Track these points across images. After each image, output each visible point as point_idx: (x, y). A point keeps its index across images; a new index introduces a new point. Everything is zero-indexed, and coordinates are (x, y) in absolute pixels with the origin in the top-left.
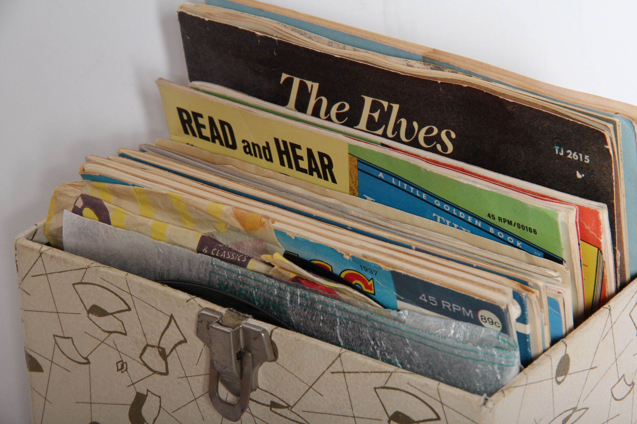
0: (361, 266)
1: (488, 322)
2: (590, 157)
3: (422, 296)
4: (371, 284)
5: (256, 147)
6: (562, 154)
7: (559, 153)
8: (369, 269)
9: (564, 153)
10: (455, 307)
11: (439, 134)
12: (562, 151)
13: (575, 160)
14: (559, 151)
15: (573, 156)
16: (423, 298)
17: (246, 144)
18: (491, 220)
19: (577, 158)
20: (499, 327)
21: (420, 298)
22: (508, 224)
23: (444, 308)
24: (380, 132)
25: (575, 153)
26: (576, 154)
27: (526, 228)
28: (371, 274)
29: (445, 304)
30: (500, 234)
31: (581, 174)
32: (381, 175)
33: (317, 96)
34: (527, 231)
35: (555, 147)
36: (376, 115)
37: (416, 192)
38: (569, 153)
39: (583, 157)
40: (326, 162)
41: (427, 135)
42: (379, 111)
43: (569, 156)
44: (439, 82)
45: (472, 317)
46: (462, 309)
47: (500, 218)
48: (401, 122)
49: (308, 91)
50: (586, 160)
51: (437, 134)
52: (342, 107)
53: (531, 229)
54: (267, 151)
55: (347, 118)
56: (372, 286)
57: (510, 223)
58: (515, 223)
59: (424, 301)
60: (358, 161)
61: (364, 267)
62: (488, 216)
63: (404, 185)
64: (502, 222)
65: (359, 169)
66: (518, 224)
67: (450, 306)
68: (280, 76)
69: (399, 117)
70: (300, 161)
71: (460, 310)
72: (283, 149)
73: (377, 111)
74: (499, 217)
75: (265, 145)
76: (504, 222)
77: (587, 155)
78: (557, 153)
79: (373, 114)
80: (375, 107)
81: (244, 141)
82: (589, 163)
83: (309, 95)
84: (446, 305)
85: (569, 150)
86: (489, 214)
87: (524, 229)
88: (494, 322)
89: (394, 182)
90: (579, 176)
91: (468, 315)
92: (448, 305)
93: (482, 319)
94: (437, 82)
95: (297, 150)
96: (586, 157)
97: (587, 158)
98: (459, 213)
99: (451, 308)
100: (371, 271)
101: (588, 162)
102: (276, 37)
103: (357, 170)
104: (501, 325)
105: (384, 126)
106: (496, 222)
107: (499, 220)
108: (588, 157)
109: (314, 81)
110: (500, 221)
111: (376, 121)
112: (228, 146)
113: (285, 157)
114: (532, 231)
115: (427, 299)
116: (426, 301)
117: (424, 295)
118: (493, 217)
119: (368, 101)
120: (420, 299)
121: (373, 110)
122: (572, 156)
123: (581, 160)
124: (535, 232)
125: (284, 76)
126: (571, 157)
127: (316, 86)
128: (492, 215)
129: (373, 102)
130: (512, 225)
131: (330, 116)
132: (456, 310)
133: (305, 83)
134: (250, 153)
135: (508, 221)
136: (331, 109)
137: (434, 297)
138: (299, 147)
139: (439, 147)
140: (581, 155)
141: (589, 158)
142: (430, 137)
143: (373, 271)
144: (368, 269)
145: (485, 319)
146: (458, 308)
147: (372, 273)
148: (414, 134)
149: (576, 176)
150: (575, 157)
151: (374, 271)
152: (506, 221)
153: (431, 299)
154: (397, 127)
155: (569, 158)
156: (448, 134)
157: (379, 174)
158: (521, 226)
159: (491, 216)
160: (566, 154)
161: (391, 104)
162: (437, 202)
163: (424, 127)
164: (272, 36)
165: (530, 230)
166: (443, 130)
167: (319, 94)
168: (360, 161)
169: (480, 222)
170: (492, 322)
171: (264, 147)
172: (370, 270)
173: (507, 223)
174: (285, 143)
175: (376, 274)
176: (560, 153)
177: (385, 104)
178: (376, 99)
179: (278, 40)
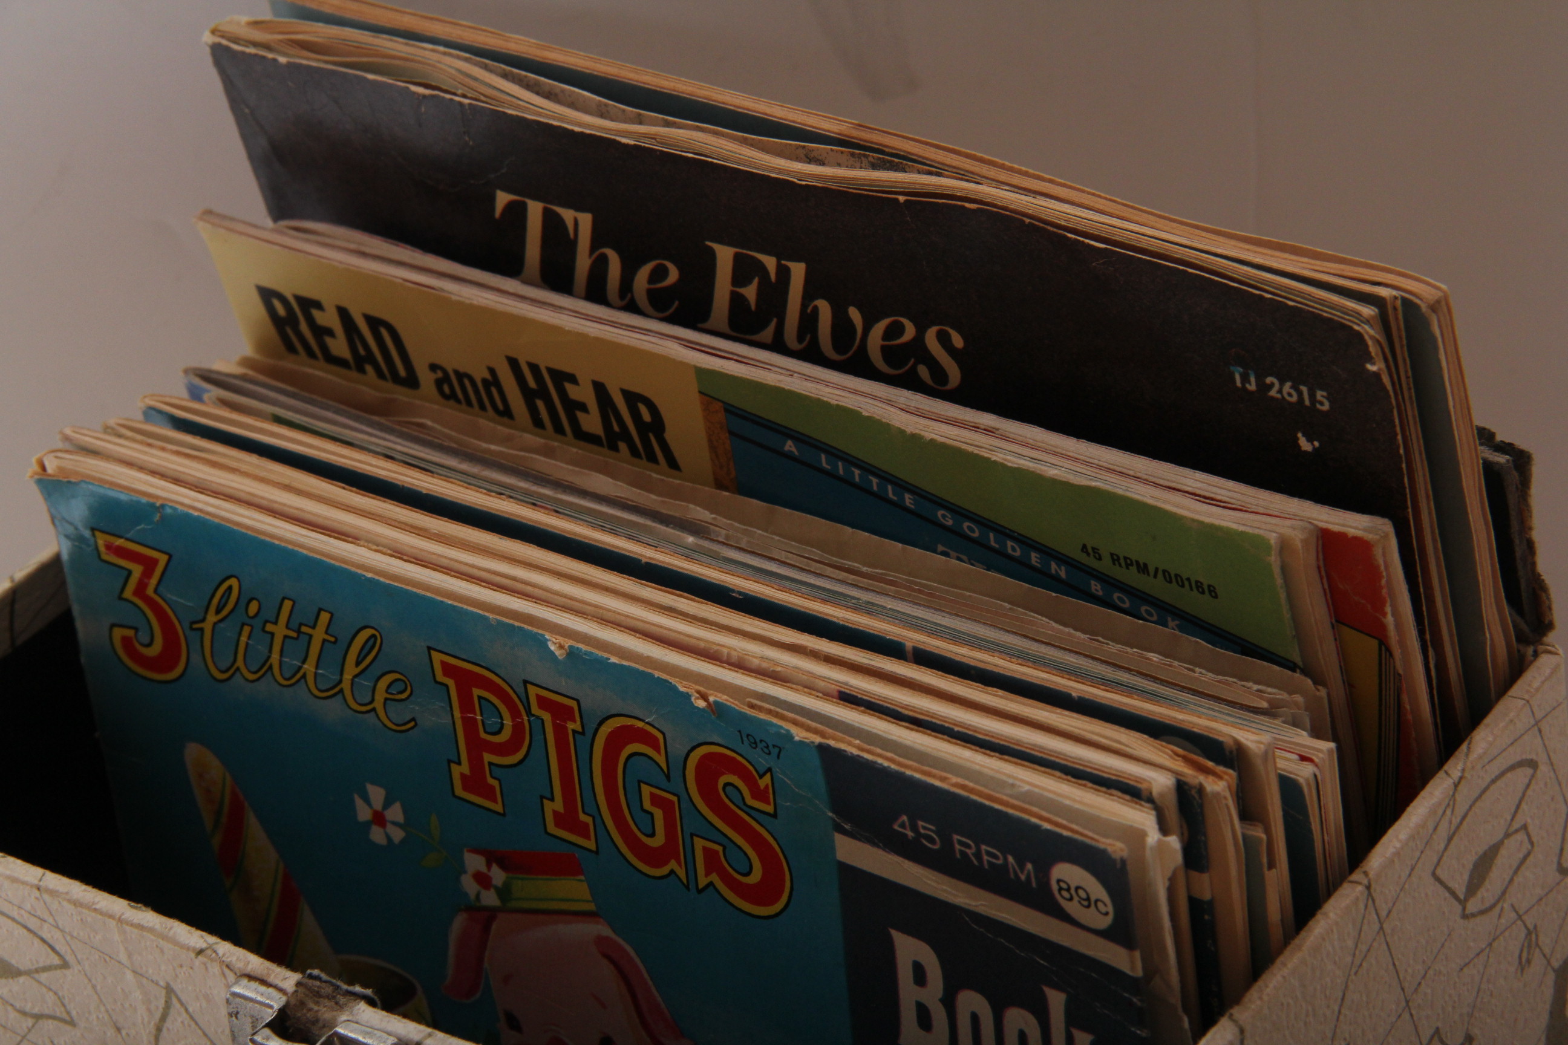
0: (740, 731)
1: (1076, 898)
2: (1329, 394)
3: (900, 821)
4: (767, 786)
5: (467, 382)
6: (1252, 387)
7: (1243, 383)
8: (761, 741)
9: (1257, 385)
10: (989, 853)
11: (919, 339)
12: (1253, 379)
13: (1290, 403)
14: (1245, 379)
15: (1283, 391)
16: (903, 825)
17: (440, 374)
18: (1091, 562)
19: (1294, 398)
20: (1107, 914)
21: (896, 827)
22: (1139, 572)
23: (958, 856)
24: (767, 334)
25: (1288, 384)
26: (1291, 387)
27: (1186, 583)
28: (767, 757)
29: (961, 843)
30: (1119, 598)
31: (1310, 440)
32: (790, 446)
33: (593, 248)
34: (1191, 589)
35: (1232, 368)
36: (750, 292)
37: (887, 491)
38: (1272, 385)
39: (1312, 396)
40: (646, 416)
41: (889, 340)
42: (756, 281)
43: (1273, 393)
44: (902, 198)
45: (1034, 885)
46: (1006, 859)
47: (1115, 557)
48: (816, 308)
49: (568, 234)
50: (1322, 404)
51: (914, 339)
52: (659, 274)
53: (1202, 583)
54: (494, 391)
55: (676, 303)
56: (768, 793)
57: (1143, 569)
58: (1157, 569)
59: (906, 835)
60: (726, 411)
61: (748, 735)
62: (1082, 550)
63: (853, 473)
64: (1120, 565)
65: (731, 433)
66: (1164, 571)
67: (974, 850)
68: (492, 199)
69: (809, 295)
70: (580, 415)
71: (1000, 862)
72: (532, 383)
73: (750, 282)
74: (1112, 555)
75: (488, 376)
76: (1128, 566)
77: (1322, 389)
78: (1239, 384)
79: (743, 291)
80: (744, 270)
81: (434, 367)
82: (1328, 412)
83: (572, 244)
84: (963, 849)
85: (1271, 375)
86: (1084, 547)
87: (1183, 586)
88: (1093, 898)
89: (827, 464)
90: (1305, 445)
91: (1023, 877)
92: (969, 847)
93: (1060, 889)
94: (897, 200)
95: (569, 387)
96: (1320, 395)
97: (1323, 396)
98: (1006, 545)
99: (978, 855)
100: (767, 747)
101: (1326, 407)
102: (464, 96)
103: (727, 435)
104: (1110, 909)
105: (775, 320)
106: (1105, 566)
107: (1114, 561)
108: (1325, 394)
109: (579, 208)
110: (1114, 564)
111: (753, 307)
112: (396, 379)
113: (540, 404)
114: (1203, 589)
115: (914, 828)
116: (910, 834)
117: (905, 818)
118: (1094, 552)
119: (725, 255)
120: (895, 830)
121: (740, 277)
122: (1280, 391)
123: (1307, 402)
124: (1212, 592)
125: (502, 198)
126: (1279, 396)
127: (586, 220)
128: (1093, 549)
129: (737, 257)
130: (1149, 575)
131: (632, 300)
132: (989, 862)
133: (558, 216)
134: (452, 396)
135: (1137, 562)
136: (632, 280)
137: (932, 825)
138: (573, 379)
139: (923, 371)
140: (1304, 389)
141: (1327, 398)
142: (898, 346)
143: (771, 747)
144: (758, 741)
145: (1068, 890)
146: (995, 857)
147: (769, 754)
148: (854, 339)
149: (1299, 447)
150: (1290, 395)
151: (774, 746)
152: (1132, 564)
153: (925, 828)
154: (809, 321)
155: (1272, 398)
156: (944, 339)
157: (784, 444)
158: (1173, 576)
159: (1090, 550)
160: (1264, 388)
161: (783, 262)
162: (944, 516)
163: (877, 320)
164: (455, 94)
165: (1198, 587)
166: (930, 327)
167: (596, 242)
168: (730, 410)
169: (1063, 568)
170: (1088, 899)
171: (485, 381)
172: (764, 744)
173: (1134, 569)
174: (534, 368)
175: (778, 757)
176: (1248, 386)
177: (770, 262)
178: (745, 251)
179: (470, 104)
